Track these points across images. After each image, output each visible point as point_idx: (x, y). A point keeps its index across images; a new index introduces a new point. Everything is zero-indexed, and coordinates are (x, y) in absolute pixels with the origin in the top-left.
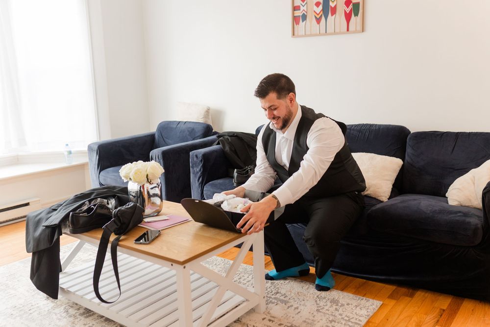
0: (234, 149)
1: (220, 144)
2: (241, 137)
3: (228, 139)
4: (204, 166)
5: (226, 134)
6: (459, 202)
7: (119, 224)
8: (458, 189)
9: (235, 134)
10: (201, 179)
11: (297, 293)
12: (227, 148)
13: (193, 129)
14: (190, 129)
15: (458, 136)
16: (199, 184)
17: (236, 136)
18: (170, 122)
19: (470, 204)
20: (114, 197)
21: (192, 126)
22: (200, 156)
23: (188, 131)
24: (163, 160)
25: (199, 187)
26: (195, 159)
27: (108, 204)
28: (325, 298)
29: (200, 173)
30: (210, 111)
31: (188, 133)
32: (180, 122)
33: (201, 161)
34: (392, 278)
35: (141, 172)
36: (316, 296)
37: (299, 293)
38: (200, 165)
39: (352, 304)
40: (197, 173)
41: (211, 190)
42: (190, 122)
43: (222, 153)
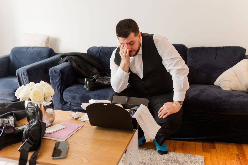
0: (78, 65)
1: (68, 61)
2: (81, 56)
3: (72, 57)
4: (61, 78)
5: (70, 54)
6: (231, 88)
7: (33, 143)
8: (228, 80)
9: (76, 54)
10: (59, 87)
11: (150, 160)
12: (74, 64)
13: (40, 52)
14: (38, 52)
15: (217, 49)
16: (59, 91)
17: (77, 55)
18: (21, 47)
19: (238, 89)
20: (11, 114)
21: (39, 50)
22: (58, 71)
23: (36, 53)
24: (28, 76)
25: (59, 93)
26: (54, 73)
27: (9, 122)
28: (169, 160)
29: (58, 83)
30: (50, 39)
31: (36, 55)
32: (28, 47)
33: (59, 75)
34: (199, 138)
35: (39, 93)
36: (163, 160)
37: (151, 159)
38: (58, 78)
39: (188, 161)
40: (57, 83)
41: (70, 94)
42: (37, 47)
43: (71, 68)
